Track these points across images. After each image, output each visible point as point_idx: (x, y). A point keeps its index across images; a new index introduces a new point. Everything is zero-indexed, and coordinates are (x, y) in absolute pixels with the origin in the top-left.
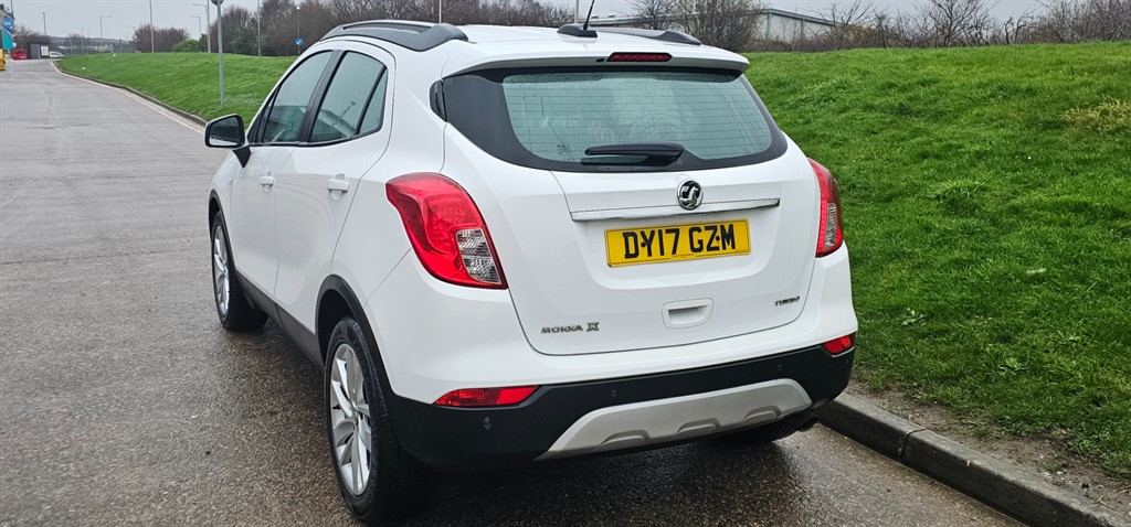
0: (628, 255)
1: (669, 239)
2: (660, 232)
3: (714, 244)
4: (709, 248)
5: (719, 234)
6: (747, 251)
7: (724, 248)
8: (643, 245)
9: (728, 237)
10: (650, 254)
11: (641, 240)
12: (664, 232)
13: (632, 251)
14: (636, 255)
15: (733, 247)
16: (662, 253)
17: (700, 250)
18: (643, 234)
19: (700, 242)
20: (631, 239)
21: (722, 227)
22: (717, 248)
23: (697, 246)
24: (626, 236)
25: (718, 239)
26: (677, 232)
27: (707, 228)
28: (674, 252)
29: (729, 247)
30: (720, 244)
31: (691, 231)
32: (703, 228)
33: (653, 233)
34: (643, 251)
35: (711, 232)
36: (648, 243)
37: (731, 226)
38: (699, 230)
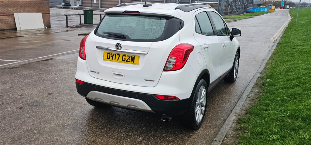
0: (107, 58)
1: (117, 57)
2: (116, 54)
3: (129, 60)
4: (127, 61)
5: (130, 58)
6: (138, 64)
7: (131, 62)
8: (111, 57)
9: (133, 59)
10: (112, 59)
11: (111, 55)
12: (116, 55)
13: (108, 58)
14: (109, 59)
15: (134, 62)
16: (115, 60)
17: (124, 61)
18: (112, 54)
19: (125, 59)
20: (109, 55)
21: (132, 57)
22: (129, 62)
23: (124, 60)
24: (108, 54)
25: (130, 59)
26: (119, 55)
27: (127, 56)
28: (118, 60)
29: (132, 62)
30: (130, 61)
31: (123, 56)
32: (126, 56)
33: (114, 54)
34: (111, 58)
35: (128, 57)
36: (112, 56)
37: (134, 57)
38: (125, 56)
